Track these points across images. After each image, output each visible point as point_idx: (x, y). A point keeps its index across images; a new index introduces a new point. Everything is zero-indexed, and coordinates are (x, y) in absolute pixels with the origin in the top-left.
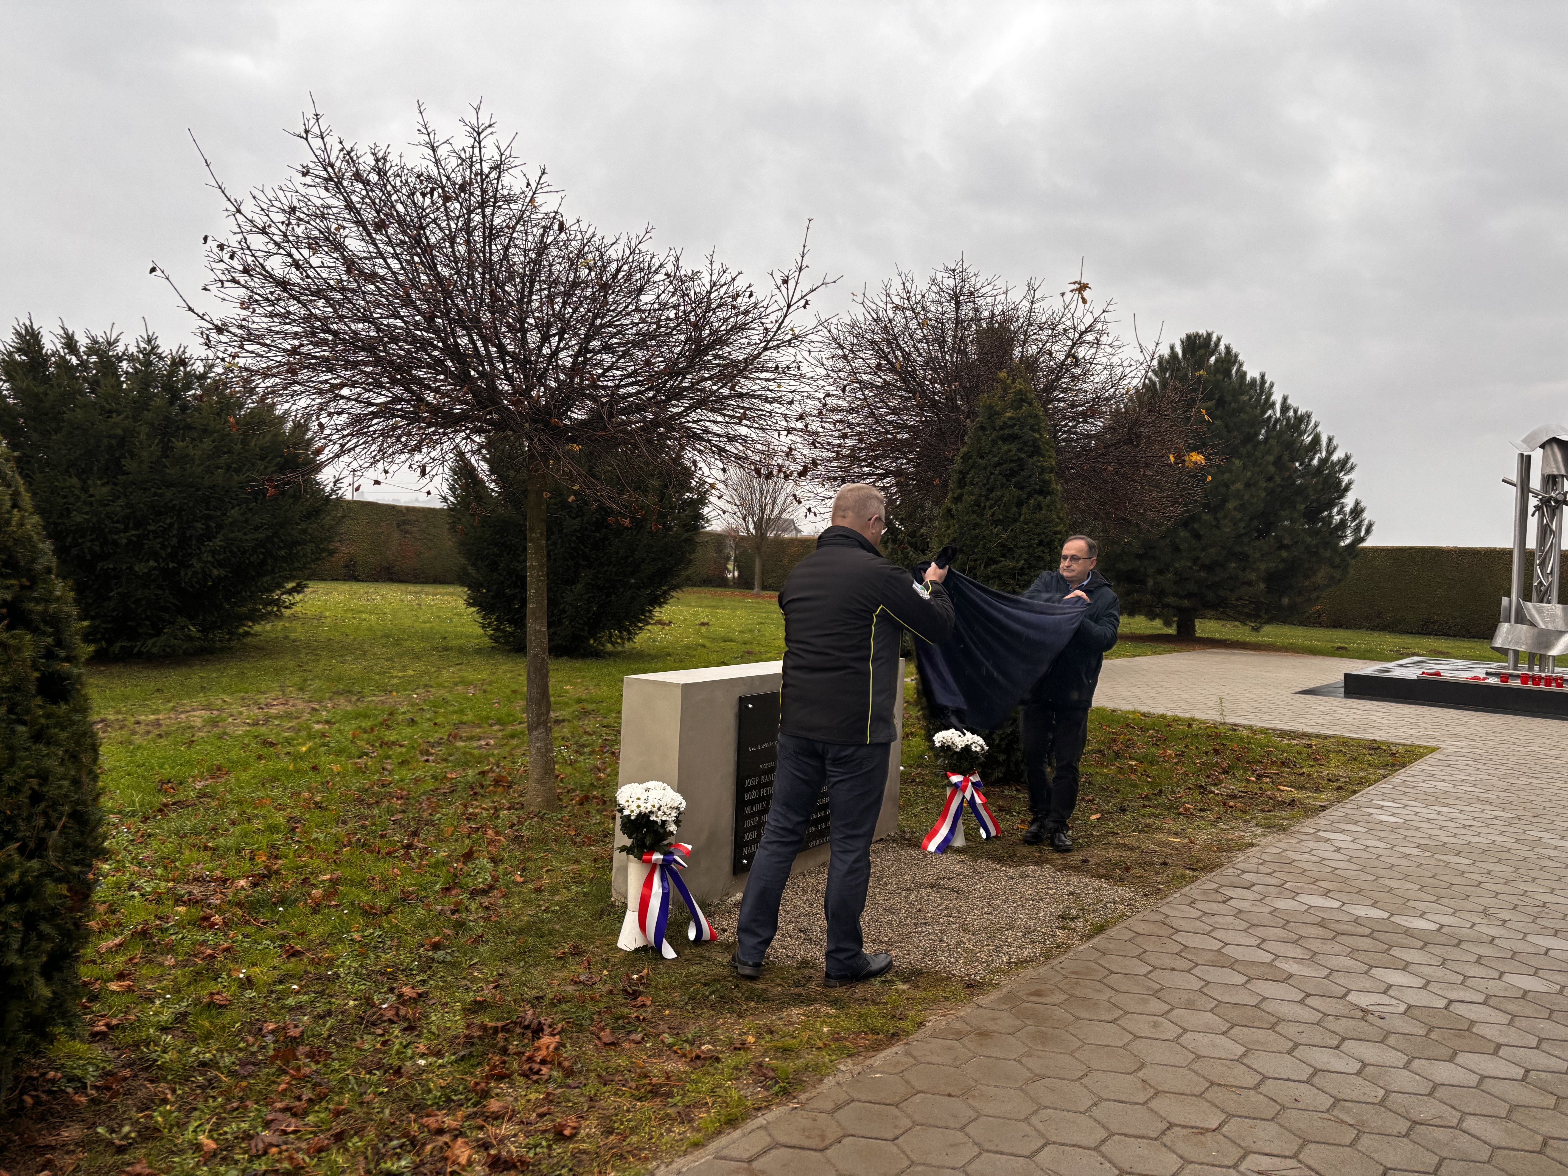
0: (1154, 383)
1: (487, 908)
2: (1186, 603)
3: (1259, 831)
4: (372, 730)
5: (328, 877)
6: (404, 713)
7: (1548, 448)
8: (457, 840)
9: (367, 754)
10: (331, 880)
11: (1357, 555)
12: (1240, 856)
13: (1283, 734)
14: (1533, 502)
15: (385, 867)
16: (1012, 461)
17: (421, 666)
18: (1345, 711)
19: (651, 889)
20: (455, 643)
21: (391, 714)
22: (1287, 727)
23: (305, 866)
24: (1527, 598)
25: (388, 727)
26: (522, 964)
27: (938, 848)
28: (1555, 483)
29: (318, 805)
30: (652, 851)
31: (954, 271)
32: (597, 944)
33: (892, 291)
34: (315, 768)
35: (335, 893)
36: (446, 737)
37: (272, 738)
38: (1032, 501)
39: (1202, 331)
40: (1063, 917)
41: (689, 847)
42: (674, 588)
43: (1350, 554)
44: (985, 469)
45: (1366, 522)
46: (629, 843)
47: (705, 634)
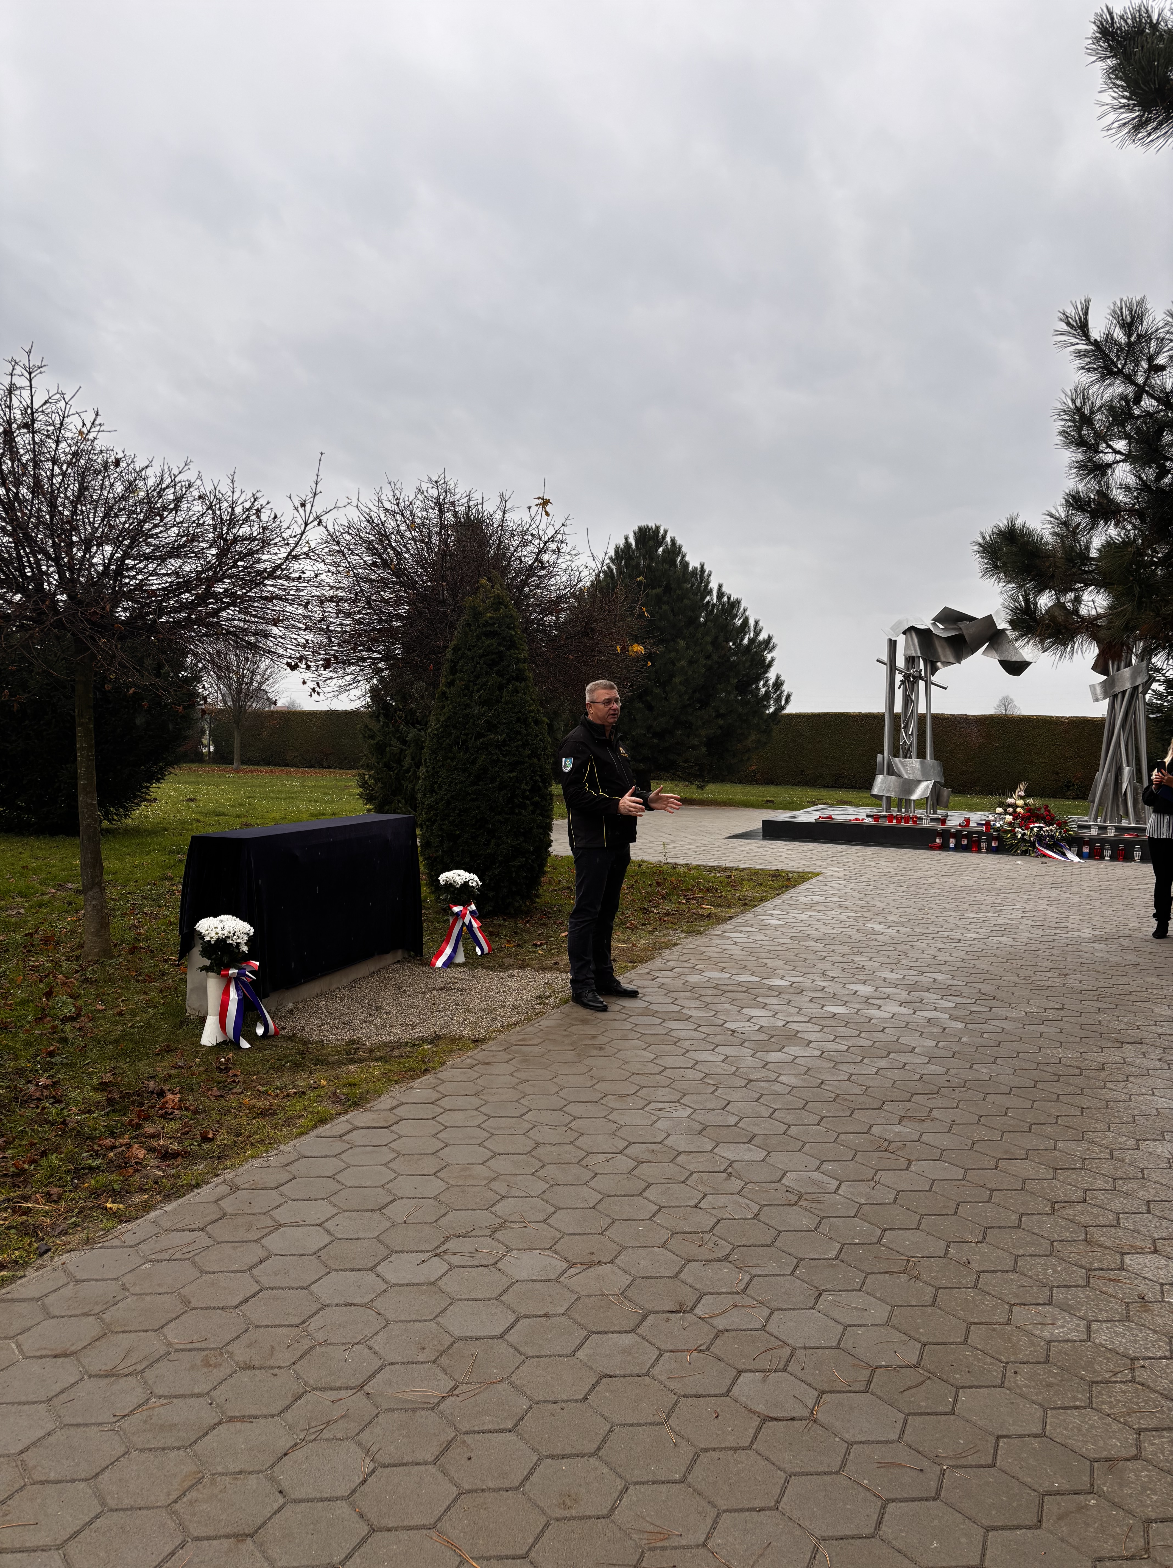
0: (611, 570)
1: (80, 1029)
2: (642, 766)
3: (683, 935)
7: (908, 634)
11: (779, 722)
12: (668, 952)
13: (712, 869)
14: (899, 677)
16: (493, 653)
18: (761, 850)
19: (229, 996)
22: (715, 864)
24: (896, 755)
26: (128, 1060)
27: (444, 964)
28: (913, 663)
30: (228, 968)
31: (436, 482)
32: (185, 1044)
33: (383, 497)
38: (511, 686)
39: (652, 525)
40: (540, 997)
41: (258, 963)
42: (172, 764)
43: (773, 721)
44: (472, 659)
45: (785, 694)
46: (208, 963)
47: (196, 809)
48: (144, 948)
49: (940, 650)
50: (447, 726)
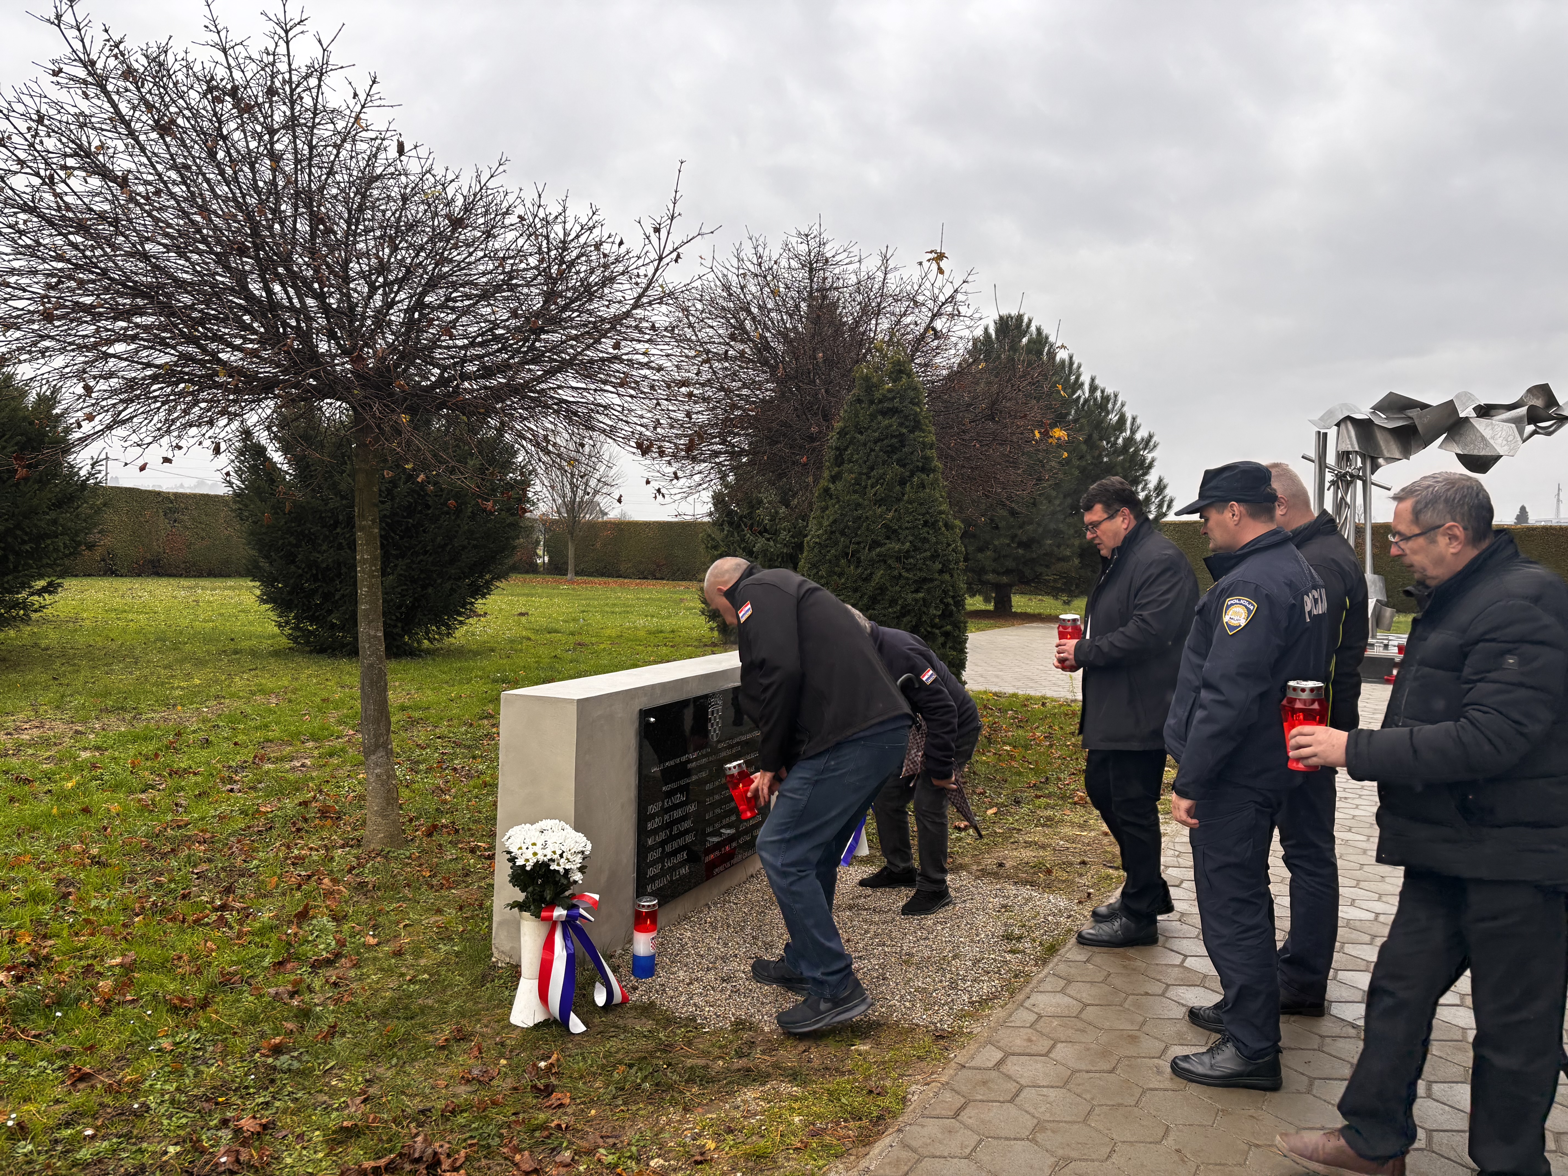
1: (335, 984)
2: (1005, 579)
4: (156, 755)
5: (118, 960)
6: (194, 732)
7: (1343, 426)
8: (284, 894)
9: (153, 787)
10: (122, 965)
14: (1329, 477)
15: (193, 939)
16: (893, 436)
17: (208, 672)
20: (245, 645)
21: (179, 734)
23: (86, 947)
25: (177, 751)
26: (394, 1061)
28: (1349, 459)
29: (96, 861)
30: (551, 906)
31: (807, 236)
32: (485, 1021)
33: (744, 256)
34: (86, 810)
35: (131, 983)
36: (250, 760)
37: (27, 774)
38: (915, 479)
39: (1014, 313)
40: (1008, 937)
41: (596, 897)
42: (498, 578)
44: (865, 445)
45: (1167, 498)
46: (521, 896)
47: (527, 625)
48: (446, 827)
49: (1382, 443)
50: (832, 532)
